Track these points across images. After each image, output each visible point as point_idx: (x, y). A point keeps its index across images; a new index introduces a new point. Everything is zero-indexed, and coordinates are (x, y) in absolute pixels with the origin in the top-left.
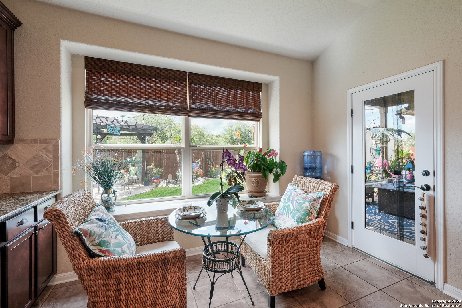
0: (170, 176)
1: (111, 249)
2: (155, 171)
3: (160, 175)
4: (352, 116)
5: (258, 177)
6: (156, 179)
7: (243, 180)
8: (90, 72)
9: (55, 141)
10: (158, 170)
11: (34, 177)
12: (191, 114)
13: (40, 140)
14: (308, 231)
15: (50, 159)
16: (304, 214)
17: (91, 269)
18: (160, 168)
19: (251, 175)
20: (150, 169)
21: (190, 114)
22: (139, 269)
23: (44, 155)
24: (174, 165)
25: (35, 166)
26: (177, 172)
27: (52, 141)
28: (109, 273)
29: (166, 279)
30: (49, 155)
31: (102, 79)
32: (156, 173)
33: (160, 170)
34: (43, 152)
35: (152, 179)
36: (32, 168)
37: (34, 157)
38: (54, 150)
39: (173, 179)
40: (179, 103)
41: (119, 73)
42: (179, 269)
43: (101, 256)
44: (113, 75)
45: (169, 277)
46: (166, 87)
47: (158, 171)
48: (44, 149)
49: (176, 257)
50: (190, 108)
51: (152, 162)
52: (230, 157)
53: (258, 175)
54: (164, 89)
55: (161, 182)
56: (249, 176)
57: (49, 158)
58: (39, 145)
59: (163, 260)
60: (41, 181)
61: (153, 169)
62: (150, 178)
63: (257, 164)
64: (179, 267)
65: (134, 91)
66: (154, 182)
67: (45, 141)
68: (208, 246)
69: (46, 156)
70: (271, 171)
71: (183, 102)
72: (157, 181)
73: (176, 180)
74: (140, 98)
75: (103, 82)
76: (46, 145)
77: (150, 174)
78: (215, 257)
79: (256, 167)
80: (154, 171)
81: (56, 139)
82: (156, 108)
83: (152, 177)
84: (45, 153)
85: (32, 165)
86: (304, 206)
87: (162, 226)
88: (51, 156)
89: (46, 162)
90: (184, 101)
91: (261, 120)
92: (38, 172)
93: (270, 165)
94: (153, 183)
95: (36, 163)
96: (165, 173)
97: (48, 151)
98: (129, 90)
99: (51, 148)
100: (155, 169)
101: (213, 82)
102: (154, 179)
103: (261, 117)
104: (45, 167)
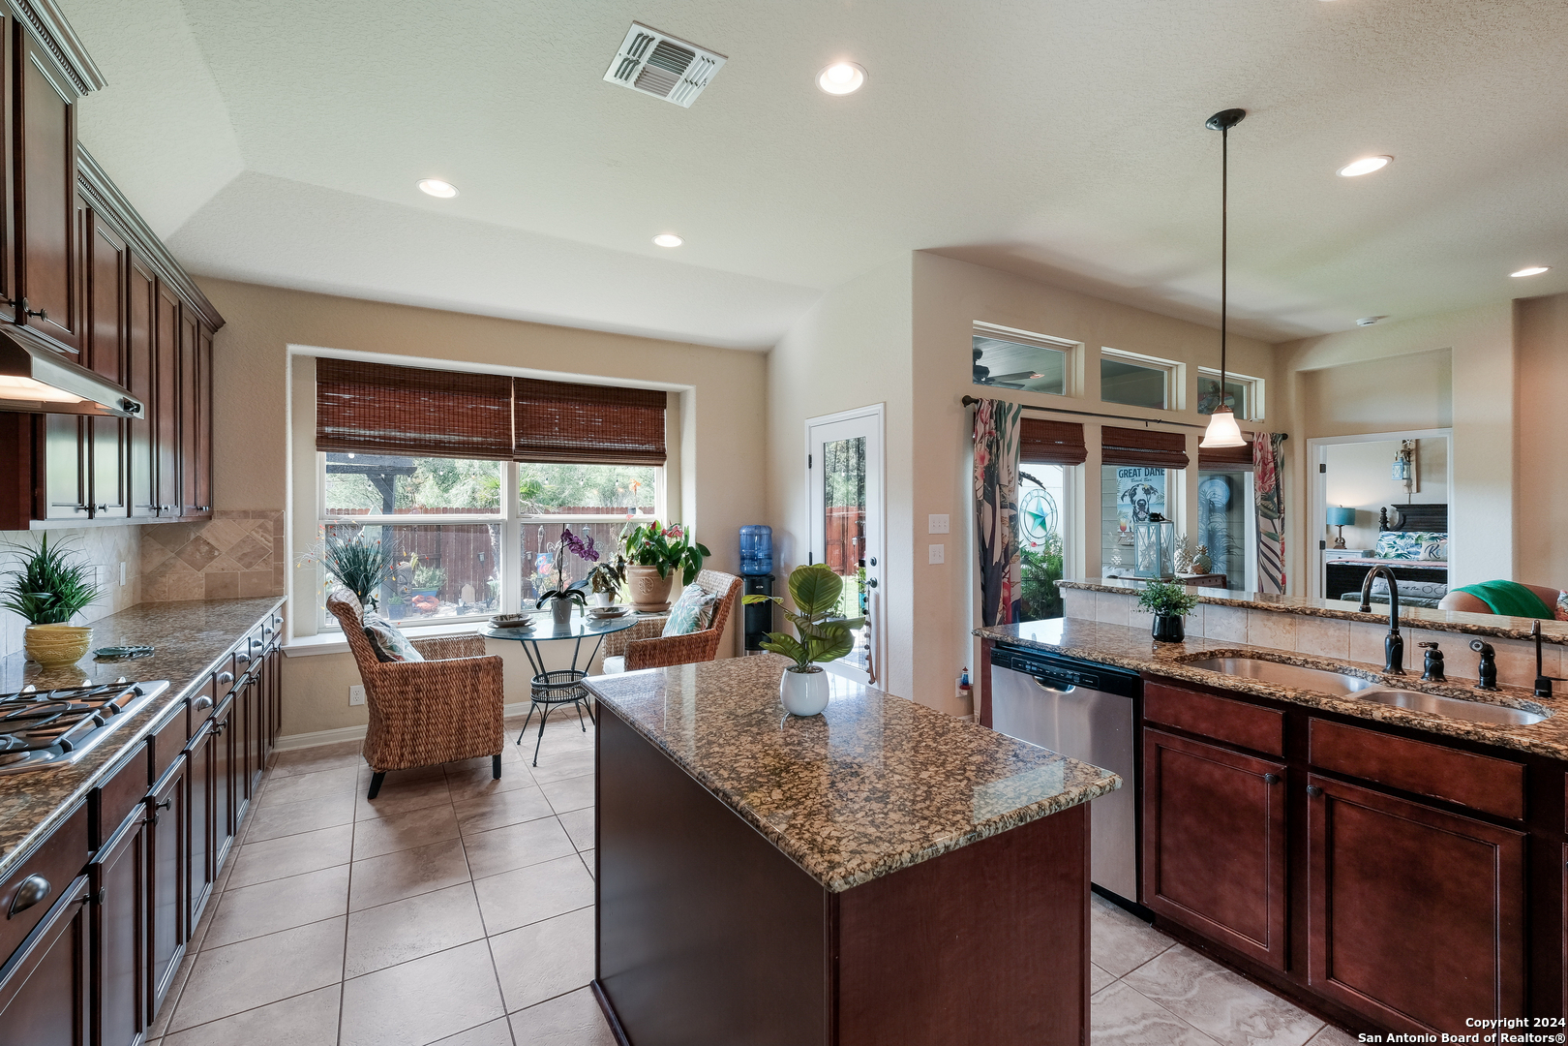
0: (468, 590)
1: (404, 656)
2: (422, 576)
3: (437, 589)
4: (810, 467)
5: (649, 575)
6: (426, 600)
7: (621, 580)
8: (325, 385)
9: (278, 514)
10: (431, 573)
11: (243, 574)
12: (520, 457)
13: (253, 512)
14: (686, 643)
15: (269, 544)
16: (691, 626)
17: (386, 673)
18: (438, 567)
19: (637, 571)
20: (408, 570)
21: (516, 457)
22: (444, 674)
23: (259, 537)
24: (482, 558)
25: (245, 555)
26: (491, 578)
27: (273, 514)
28: (407, 679)
29: (477, 691)
30: (268, 536)
31: (347, 396)
32: (426, 582)
33: (438, 573)
34: (257, 532)
35: (413, 599)
36: (240, 559)
37: (244, 541)
38: (275, 529)
39: (477, 600)
40: (495, 436)
41: (379, 384)
42: (494, 680)
43: (393, 660)
44: (367, 389)
45: (480, 688)
46: (470, 406)
47: (432, 578)
48: (260, 527)
49: (490, 663)
50: (517, 446)
51: (413, 550)
52: (571, 540)
53: (651, 571)
54: (465, 410)
55: (442, 609)
56: (634, 573)
57: (266, 541)
58: (251, 521)
59: (474, 666)
60: (255, 580)
61: (414, 571)
62: (408, 598)
63: (649, 552)
64: (493, 677)
65: (407, 416)
66: (420, 608)
67: (261, 514)
68: (541, 676)
69: (263, 539)
70: (675, 564)
71: (504, 434)
72: (429, 605)
73: (487, 603)
74: (419, 430)
75: (347, 404)
76: (263, 520)
77: (406, 584)
78: (548, 682)
79: (646, 557)
80: (419, 575)
81: (278, 511)
82: (450, 448)
83: (413, 594)
84: (261, 533)
85: (240, 554)
86: (693, 612)
87: (466, 648)
88: (271, 539)
89: (263, 548)
90: (506, 432)
91: (666, 463)
92: (249, 565)
93: (673, 553)
94: (415, 611)
95: (247, 550)
96: (453, 580)
97: (266, 530)
98: (397, 415)
99: (270, 525)
100: (423, 572)
101: (564, 394)
102: (419, 601)
103: (664, 459)
104: (261, 557)
